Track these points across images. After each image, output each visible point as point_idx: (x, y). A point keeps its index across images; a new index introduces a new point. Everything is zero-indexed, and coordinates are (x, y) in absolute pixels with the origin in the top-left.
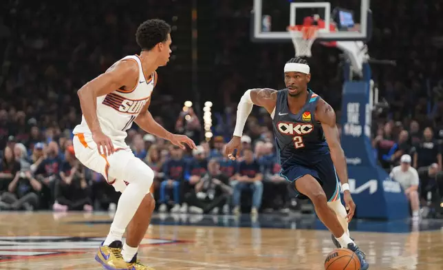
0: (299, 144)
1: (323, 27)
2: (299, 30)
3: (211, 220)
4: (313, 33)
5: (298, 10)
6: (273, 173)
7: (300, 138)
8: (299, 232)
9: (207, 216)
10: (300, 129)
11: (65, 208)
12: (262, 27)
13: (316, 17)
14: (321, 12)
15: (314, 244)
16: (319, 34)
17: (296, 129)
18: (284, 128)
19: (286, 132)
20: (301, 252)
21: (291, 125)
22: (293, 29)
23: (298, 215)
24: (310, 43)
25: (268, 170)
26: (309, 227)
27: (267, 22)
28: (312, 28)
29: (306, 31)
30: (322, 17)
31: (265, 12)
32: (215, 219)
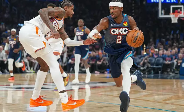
0: (119, 41)
1: (181, 13)
2: (174, 14)
3: (145, 76)
4: (178, 15)
5: (173, 8)
6: (166, 61)
7: (121, 37)
8: (174, 80)
9: (144, 75)
10: (122, 31)
11: (99, 72)
12: (162, 14)
13: (179, 10)
14: (181, 8)
15: (179, 84)
16: (180, 16)
17: (120, 31)
18: (114, 32)
19: (115, 33)
20: (175, 87)
21: (118, 29)
22: (172, 14)
23: (173, 74)
24: (177, 18)
25: (164, 60)
26: (177, 78)
27: (163, 12)
28: (177, 14)
29: (176, 15)
30: (181, 10)
31: (162, 9)
32: (147, 76)
